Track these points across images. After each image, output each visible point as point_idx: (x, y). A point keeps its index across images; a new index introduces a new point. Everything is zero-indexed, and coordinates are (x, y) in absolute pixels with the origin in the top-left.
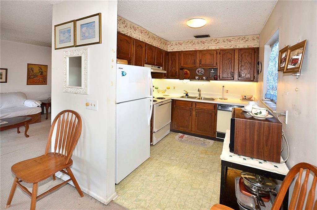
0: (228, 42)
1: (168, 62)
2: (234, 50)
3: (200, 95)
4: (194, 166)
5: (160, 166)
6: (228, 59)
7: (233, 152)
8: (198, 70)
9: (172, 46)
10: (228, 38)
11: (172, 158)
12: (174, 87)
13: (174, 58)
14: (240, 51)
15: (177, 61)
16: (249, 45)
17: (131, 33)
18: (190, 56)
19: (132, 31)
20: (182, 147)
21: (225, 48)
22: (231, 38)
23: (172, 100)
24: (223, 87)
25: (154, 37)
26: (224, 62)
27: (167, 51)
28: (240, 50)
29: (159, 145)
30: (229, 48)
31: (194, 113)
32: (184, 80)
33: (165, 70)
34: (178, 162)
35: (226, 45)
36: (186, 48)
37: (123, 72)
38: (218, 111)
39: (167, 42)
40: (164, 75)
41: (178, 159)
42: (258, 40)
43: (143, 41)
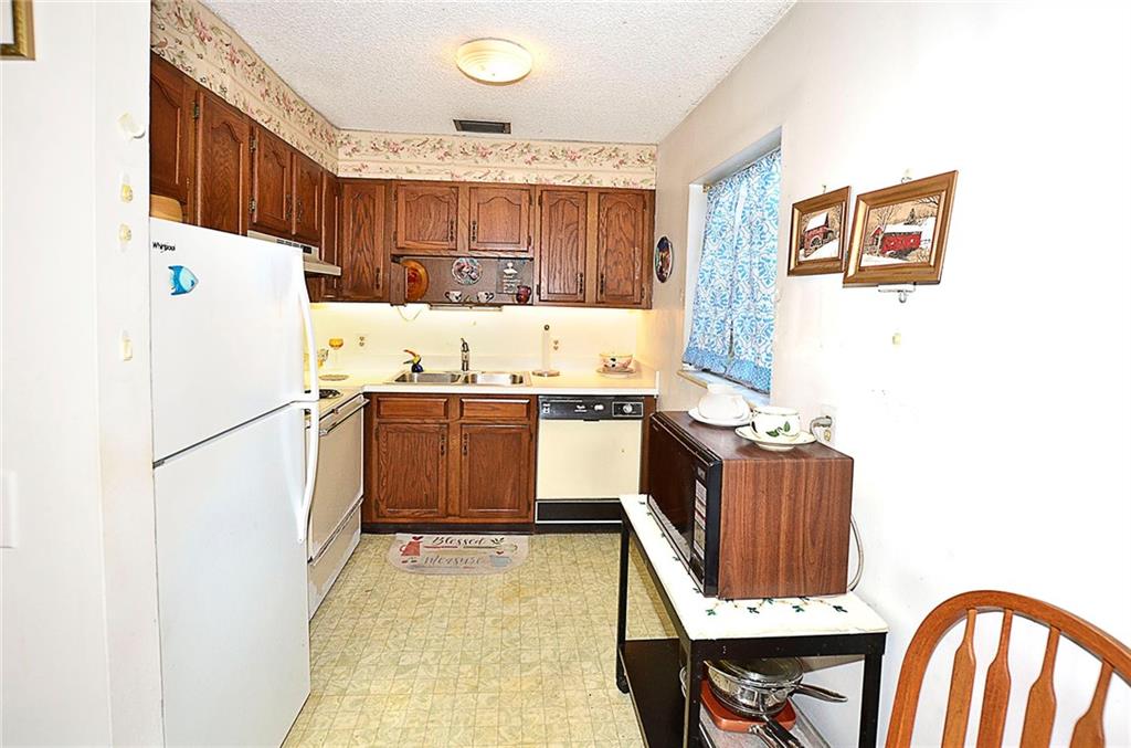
0: (568, 163)
1: (341, 228)
2: (584, 191)
3: (465, 364)
4: (497, 666)
5: (369, 720)
6: (567, 226)
7: (713, 596)
8: (458, 264)
9: (355, 156)
10: (566, 145)
11: (407, 660)
12: (362, 339)
13: (366, 211)
14: (602, 197)
15: (380, 221)
16: (628, 177)
17: (180, 48)
18: (432, 206)
19: (185, 40)
20: (426, 594)
21: (558, 182)
22: (576, 147)
23: (366, 395)
24: (547, 328)
25: (288, 101)
26: (553, 233)
27: (336, 176)
28: (604, 193)
29: (329, 615)
30: (570, 184)
31: (455, 442)
32: (409, 305)
33: (329, 261)
34: (436, 668)
35: (558, 173)
36: (415, 170)
37: (177, 269)
38: (542, 423)
39: (336, 132)
40: (326, 287)
41: (429, 655)
42: (654, 166)
43: (240, 107)
